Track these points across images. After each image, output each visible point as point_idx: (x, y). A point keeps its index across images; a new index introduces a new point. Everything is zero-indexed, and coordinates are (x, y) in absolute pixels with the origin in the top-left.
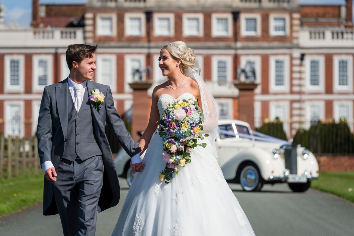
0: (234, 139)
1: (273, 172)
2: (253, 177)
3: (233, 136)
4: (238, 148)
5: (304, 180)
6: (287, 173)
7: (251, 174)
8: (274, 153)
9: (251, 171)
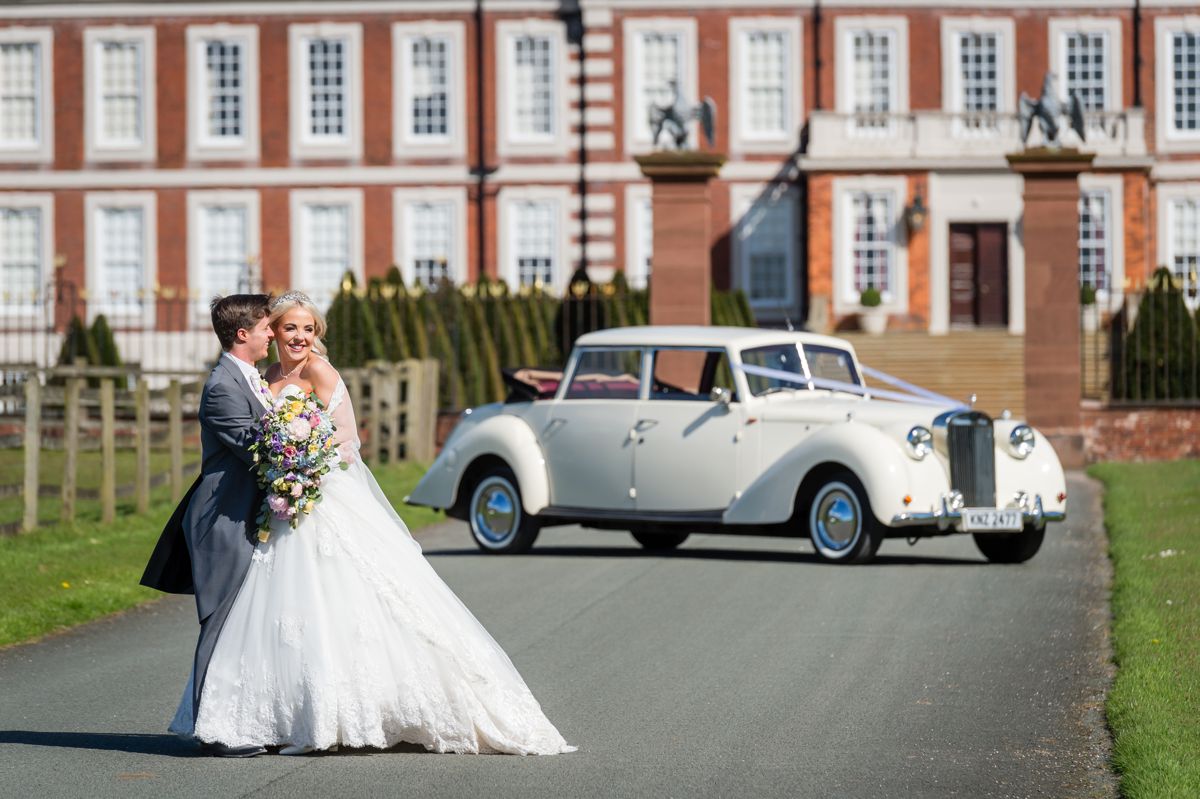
0: (800, 394)
1: (907, 501)
2: (848, 517)
3: (801, 386)
4: (807, 423)
5: (1016, 524)
6: (957, 503)
7: (842, 507)
8: (914, 441)
9: (839, 498)
